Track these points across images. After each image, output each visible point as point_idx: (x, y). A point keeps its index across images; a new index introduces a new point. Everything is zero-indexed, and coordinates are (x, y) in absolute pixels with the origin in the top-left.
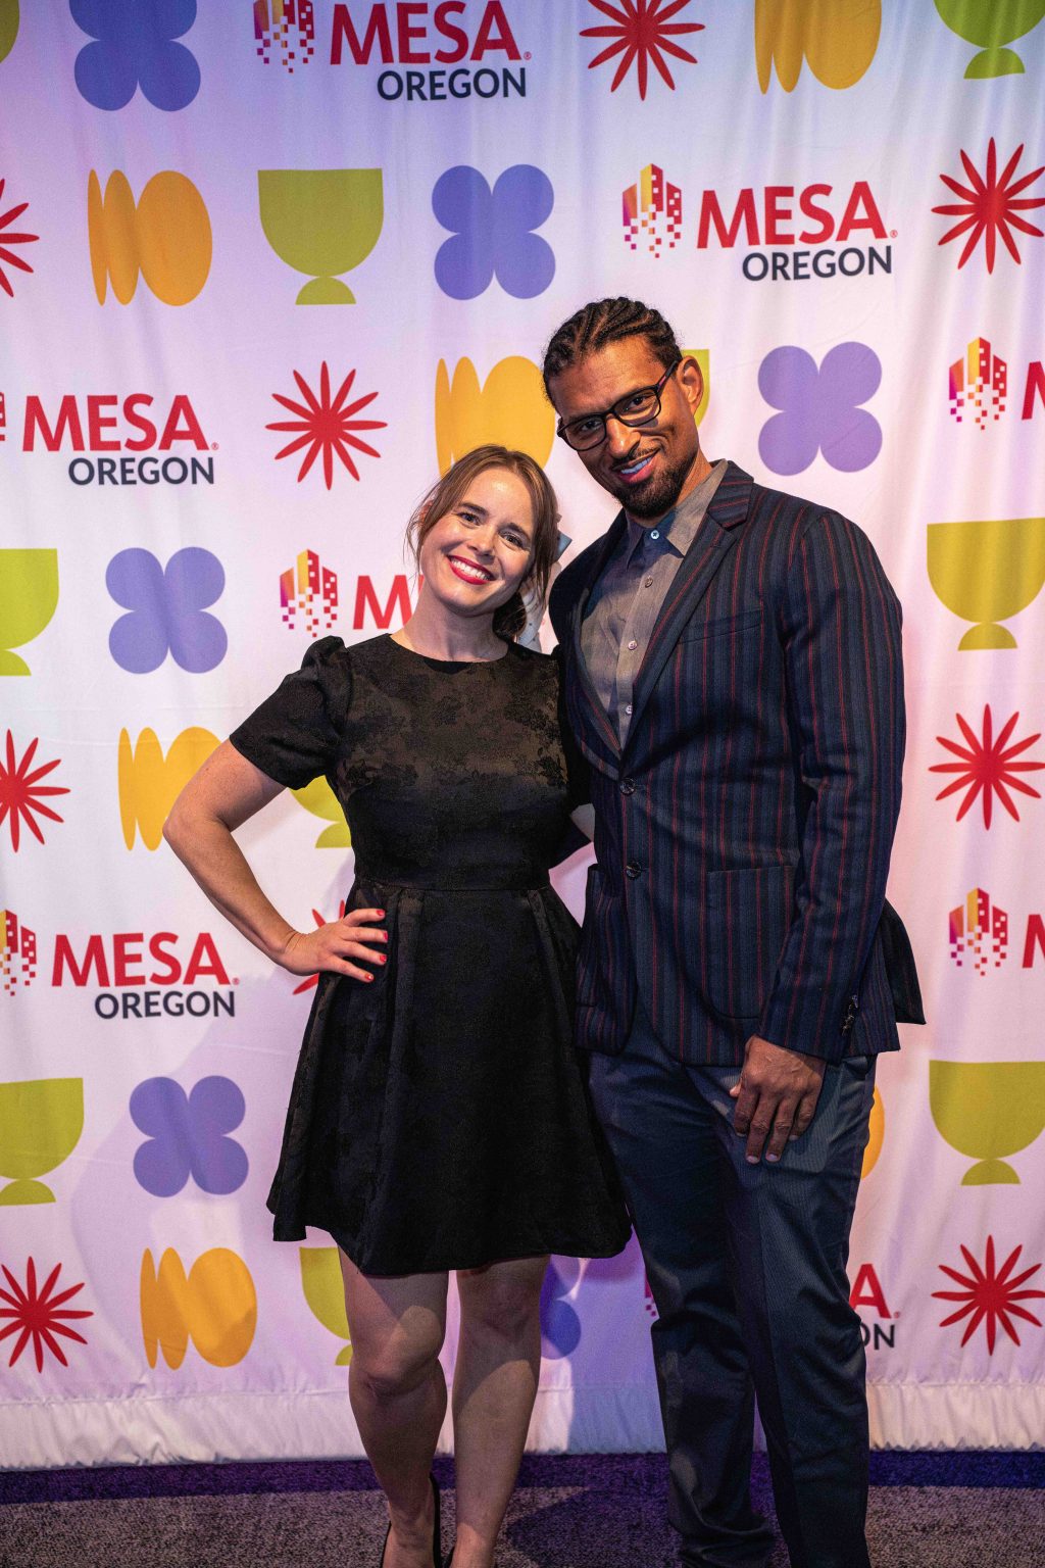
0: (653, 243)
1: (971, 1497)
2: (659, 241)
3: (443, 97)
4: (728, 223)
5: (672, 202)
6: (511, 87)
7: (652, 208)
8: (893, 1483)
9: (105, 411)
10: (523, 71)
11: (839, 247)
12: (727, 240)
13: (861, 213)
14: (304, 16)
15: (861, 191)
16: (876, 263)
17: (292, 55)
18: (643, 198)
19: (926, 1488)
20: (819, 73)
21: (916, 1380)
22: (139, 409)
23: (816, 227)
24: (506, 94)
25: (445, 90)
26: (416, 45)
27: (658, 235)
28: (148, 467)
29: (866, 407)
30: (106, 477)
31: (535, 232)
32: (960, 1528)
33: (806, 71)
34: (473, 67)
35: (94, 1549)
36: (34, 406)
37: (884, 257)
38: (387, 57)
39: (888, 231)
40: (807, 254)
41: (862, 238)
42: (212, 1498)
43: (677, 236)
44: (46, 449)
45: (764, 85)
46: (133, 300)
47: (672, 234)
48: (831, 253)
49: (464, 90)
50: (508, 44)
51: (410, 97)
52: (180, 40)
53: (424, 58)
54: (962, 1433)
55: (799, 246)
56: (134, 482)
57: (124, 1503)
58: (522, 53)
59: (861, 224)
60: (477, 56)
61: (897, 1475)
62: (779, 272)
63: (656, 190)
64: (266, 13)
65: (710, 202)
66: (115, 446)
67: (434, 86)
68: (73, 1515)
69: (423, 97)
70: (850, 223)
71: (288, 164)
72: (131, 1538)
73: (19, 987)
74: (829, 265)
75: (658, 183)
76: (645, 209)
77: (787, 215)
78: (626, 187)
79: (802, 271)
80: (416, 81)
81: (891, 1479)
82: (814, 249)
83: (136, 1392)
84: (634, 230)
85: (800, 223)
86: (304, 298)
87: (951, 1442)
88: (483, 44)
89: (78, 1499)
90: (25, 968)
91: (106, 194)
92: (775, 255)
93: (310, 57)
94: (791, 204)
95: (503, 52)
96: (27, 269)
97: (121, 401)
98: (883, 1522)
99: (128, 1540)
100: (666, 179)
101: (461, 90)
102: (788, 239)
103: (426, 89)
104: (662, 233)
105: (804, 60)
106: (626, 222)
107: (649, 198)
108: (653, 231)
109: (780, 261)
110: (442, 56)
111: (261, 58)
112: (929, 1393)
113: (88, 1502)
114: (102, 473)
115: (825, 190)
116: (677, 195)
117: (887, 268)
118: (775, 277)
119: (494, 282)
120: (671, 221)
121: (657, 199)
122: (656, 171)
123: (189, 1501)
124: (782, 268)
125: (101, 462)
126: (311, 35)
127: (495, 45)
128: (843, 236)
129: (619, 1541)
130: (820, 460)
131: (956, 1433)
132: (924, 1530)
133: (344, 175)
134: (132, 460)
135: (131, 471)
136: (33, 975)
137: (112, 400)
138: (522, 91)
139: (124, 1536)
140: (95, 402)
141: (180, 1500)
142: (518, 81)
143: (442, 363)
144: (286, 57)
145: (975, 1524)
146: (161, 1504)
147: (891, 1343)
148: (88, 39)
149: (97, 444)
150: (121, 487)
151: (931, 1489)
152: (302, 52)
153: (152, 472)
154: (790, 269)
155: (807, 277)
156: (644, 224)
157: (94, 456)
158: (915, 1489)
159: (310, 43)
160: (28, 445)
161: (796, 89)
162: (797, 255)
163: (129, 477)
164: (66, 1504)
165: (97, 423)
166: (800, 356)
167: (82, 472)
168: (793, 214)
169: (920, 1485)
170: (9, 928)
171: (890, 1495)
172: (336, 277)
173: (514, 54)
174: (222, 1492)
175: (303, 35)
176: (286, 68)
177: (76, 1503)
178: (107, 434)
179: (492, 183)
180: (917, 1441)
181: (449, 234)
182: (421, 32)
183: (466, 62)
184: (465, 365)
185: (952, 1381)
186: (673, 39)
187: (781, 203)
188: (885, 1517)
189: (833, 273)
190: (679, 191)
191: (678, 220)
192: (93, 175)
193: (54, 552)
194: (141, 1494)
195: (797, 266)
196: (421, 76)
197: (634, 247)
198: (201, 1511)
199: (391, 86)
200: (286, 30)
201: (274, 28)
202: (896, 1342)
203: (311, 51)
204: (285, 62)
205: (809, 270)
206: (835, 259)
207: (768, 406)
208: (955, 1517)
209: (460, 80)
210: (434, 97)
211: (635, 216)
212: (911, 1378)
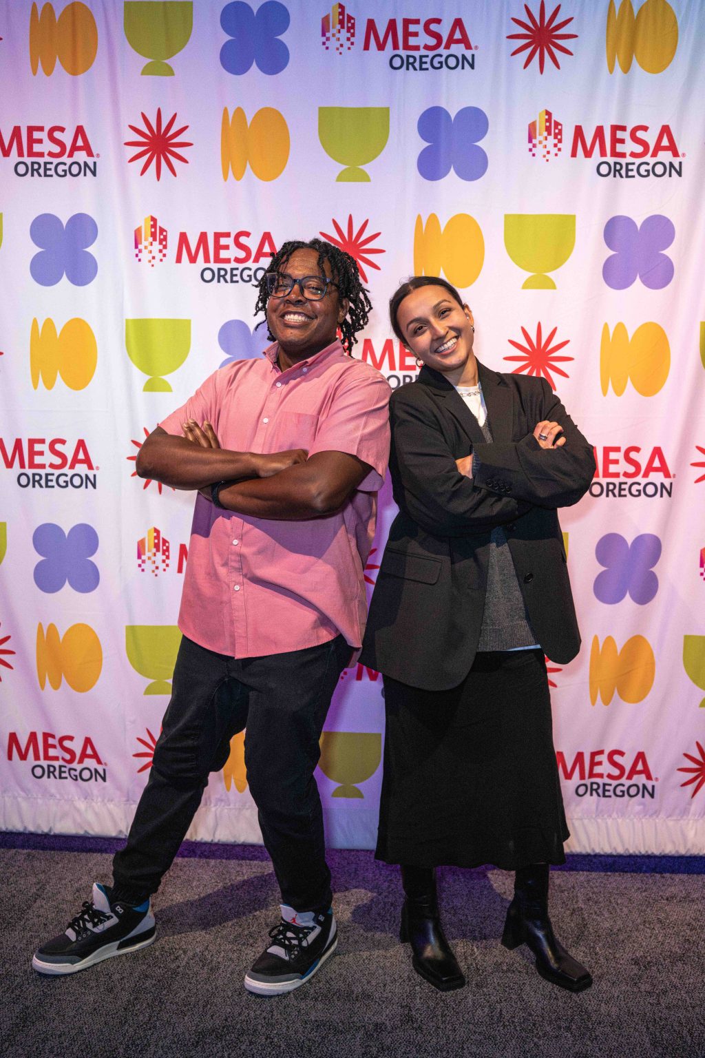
0: (545, 153)
1: (690, 880)
2: (548, 152)
3: (427, 69)
4: (589, 144)
5: (557, 131)
6: (466, 64)
7: (545, 134)
8: (645, 872)
9: (223, 241)
10: (473, 56)
11: (652, 161)
12: (588, 154)
13: (665, 142)
14: (350, 25)
15: (666, 130)
16: (673, 171)
17: (342, 45)
18: (540, 130)
19: (664, 875)
20: (642, 66)
21: (665, 817)
22: (243, 240)
23: (639, 149)
24: (463, 68)
25: (428, 66)
26: (412, 41)
27: (548, 149)
28: (246, 273)
29: (666, 252)
30: (221, 279)
31: (478, 144)
32: (687, 899)
33: (635, 62)
34: (445, 53)
35: (198, 887)
36: (183, 238)
37: (678, 168)
38: (396, 47)
39: (680, 153)
40: (633, 164)
41: (665, 157)
42: (260, 862)
43: (559, 150)
44: (188, 262)
45: (611, 70)
46: (244, 178)
47: (556, 149)
48: (648, 164)
49: (439, 65)
50: (465, 41)
51: (408, 69)
52: (279, 37)
53: (417, 48)
54: (689, 845)
55: (629, 159)
56: (237, 282)
57: (212, 862)
58: (473, 46)
59: (665, 149)
60: (447, 47)
61: (648, 867)
62: (617, 173)
63: (548, 124)
64: (329, 23)
65: (579, 132)
66: (228, 261)
67: (421, 63)
68: (185, 866)
69: (415, 69)
70: (658, 148)
71: (337, 104)
72: (217, 882)
73: (160, 572)
74: (646, 171)
75: (549, 120)
76: (541, 134)
77: (622, 141)
78: (531, 122)
79: (630, 173)
80: (411, 60)
81: (644, 869)
82: (638, 161)
83: (219, 803)
84: (534, 146)
85: (630, 147)
86: (340, 178)
87: (682, 851)
88: (451, 41)
89: (187, 857)
90: (164, 561)
91: (232, 120)
92: (615, 163)
93: (352, 47)
94: (625, 135)
95: (462, 46)
96: (185, 161)
97: (233, 236)
98: (644, 894)
99: (216, 884)
100: (554, 118)
101: (437, 65)
102: (623, 155)
103: (417, 65)
104: (550, 148)
105: (634, 59)
106: (530, 141)
107: (544, 128)
108: (545, 147)
109: (618, 167)
110: (427, 47)
111: (324, 47)
112: (671, 823)
113: (192, 859)
114: (219, 276)
115: (645, 128)
116: (560, 127)
117: (680, 174)
118: (615, 176)
119: (452, 171)
120: (556, 141)
121: (548, 129)
122: (548, 113)
123: (248, 864)
124: (619, 171)
125: (219, 270)
126: (353, 35)
127: (458, 41)
128: (654, 155)
129: (495, 902)
130: (638, 281)
131: (685, 847)
132: (667, 899)
133: (368, 109)
134: (237, 269)
135: (236, 275)
136: (167, 565)
137: (228, 235)
138: (472, 66)
139: (213, 881)
140: (218, 236)
141: (243, 862)
142: (470, 61)
143: (419, 217)
144: (339, 46)
145: (695, 896)
146: (233, 863)
147: (652, 796)
148: (228, 38)
149: (218, 260)
150: (230, 285)
151: (667, 875)
152: (348, 44)
153: (248, 276)
154: (623, 172)
155: (633, 177)
156: (540, 142)
157: (215, 267)
158: (658, 876)
159: (352, 39)
160: (179, 260)
161: (628, 73)
162: (627, 164)
163: (235, 279)
164: (180, 859)
165: (218, 247)
166: (628, 221)
167: (208, 275)
168: (626, 141)
169: (660, 873)
170: (155, 538)
171: (645, 878)
172: (360, 167)
173: (468, 47)
174: (266, 860)
175: (349, 35)
176: (338, 52)
177: (186, 859)
178: (224, 254)
179: (453, 116)
180: (663, 851)
181: (426, 144)
182: (416, 34)
183: (441, 50)
184: (433, 218)
185: (685, 817)
186: (559, 42)
187: (620, 134)
188: (645, 891)
189: (648, 175)
190: (561, 125)
191: (560, 141)
192: (226, 111)
193: (189, 322)
194: (221, 857)
195: (628, 170)
196: (414, 58)
197: (534, 155)
198: (255, 870)
199: (397, 62)
200: (339, 32)
201: (332, 31)
202: (655, 795)
203: (352, 44)
204: (338, 49)
205: (634, 173)
206: (650, 167)
207: (609, 250)
208: (684, 892)
209: (437, 60)
210: (421, 69)
211: (535, 138)
212: (662, 815)
